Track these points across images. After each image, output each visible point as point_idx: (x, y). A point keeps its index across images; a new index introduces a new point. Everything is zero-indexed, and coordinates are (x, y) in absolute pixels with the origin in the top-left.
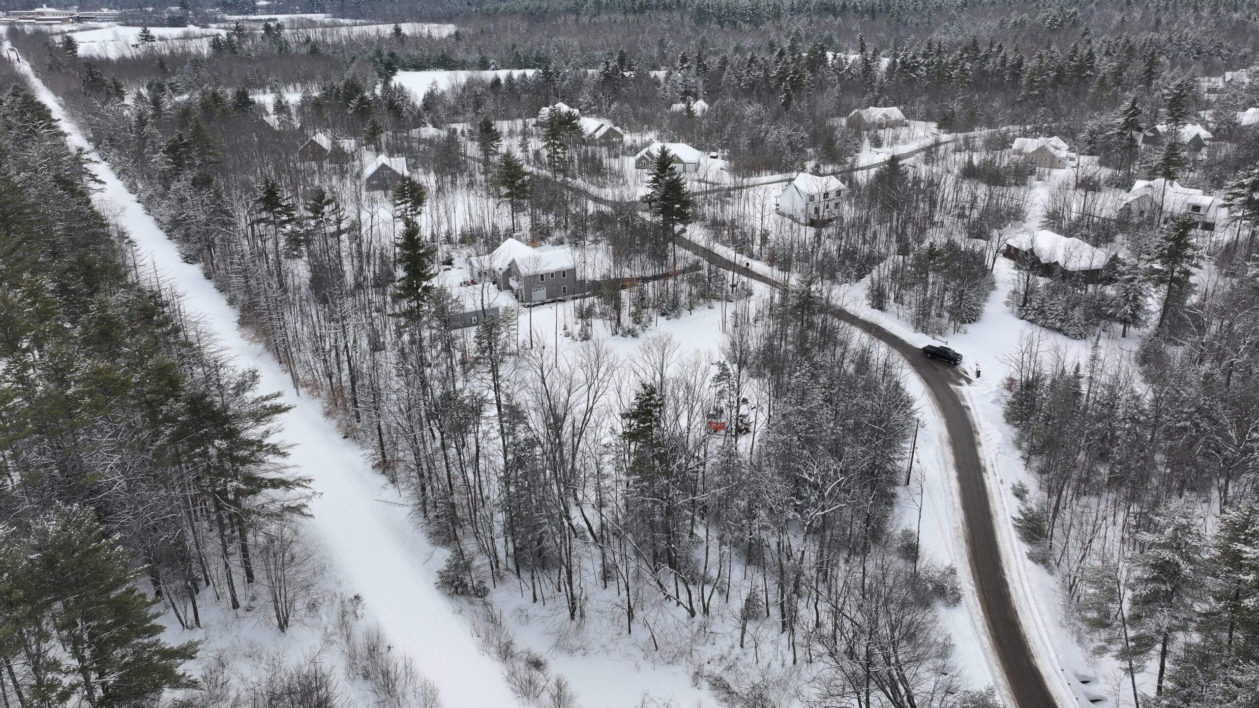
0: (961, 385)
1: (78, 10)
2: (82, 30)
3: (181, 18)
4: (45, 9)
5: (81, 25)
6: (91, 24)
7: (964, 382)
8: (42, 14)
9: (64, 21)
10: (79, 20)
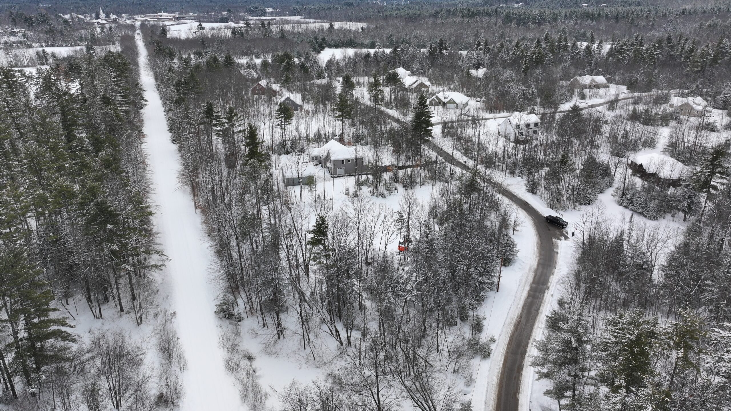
0: (560, 239)
1: (179, 14)
2: (177, 24)
3: (226, 18)
4: (162, 13)
5: (177, 22)
6: (182, 21)
7: (563, 238)
8: (161, 16)
9: (170, 20)
10: (178, 19)
